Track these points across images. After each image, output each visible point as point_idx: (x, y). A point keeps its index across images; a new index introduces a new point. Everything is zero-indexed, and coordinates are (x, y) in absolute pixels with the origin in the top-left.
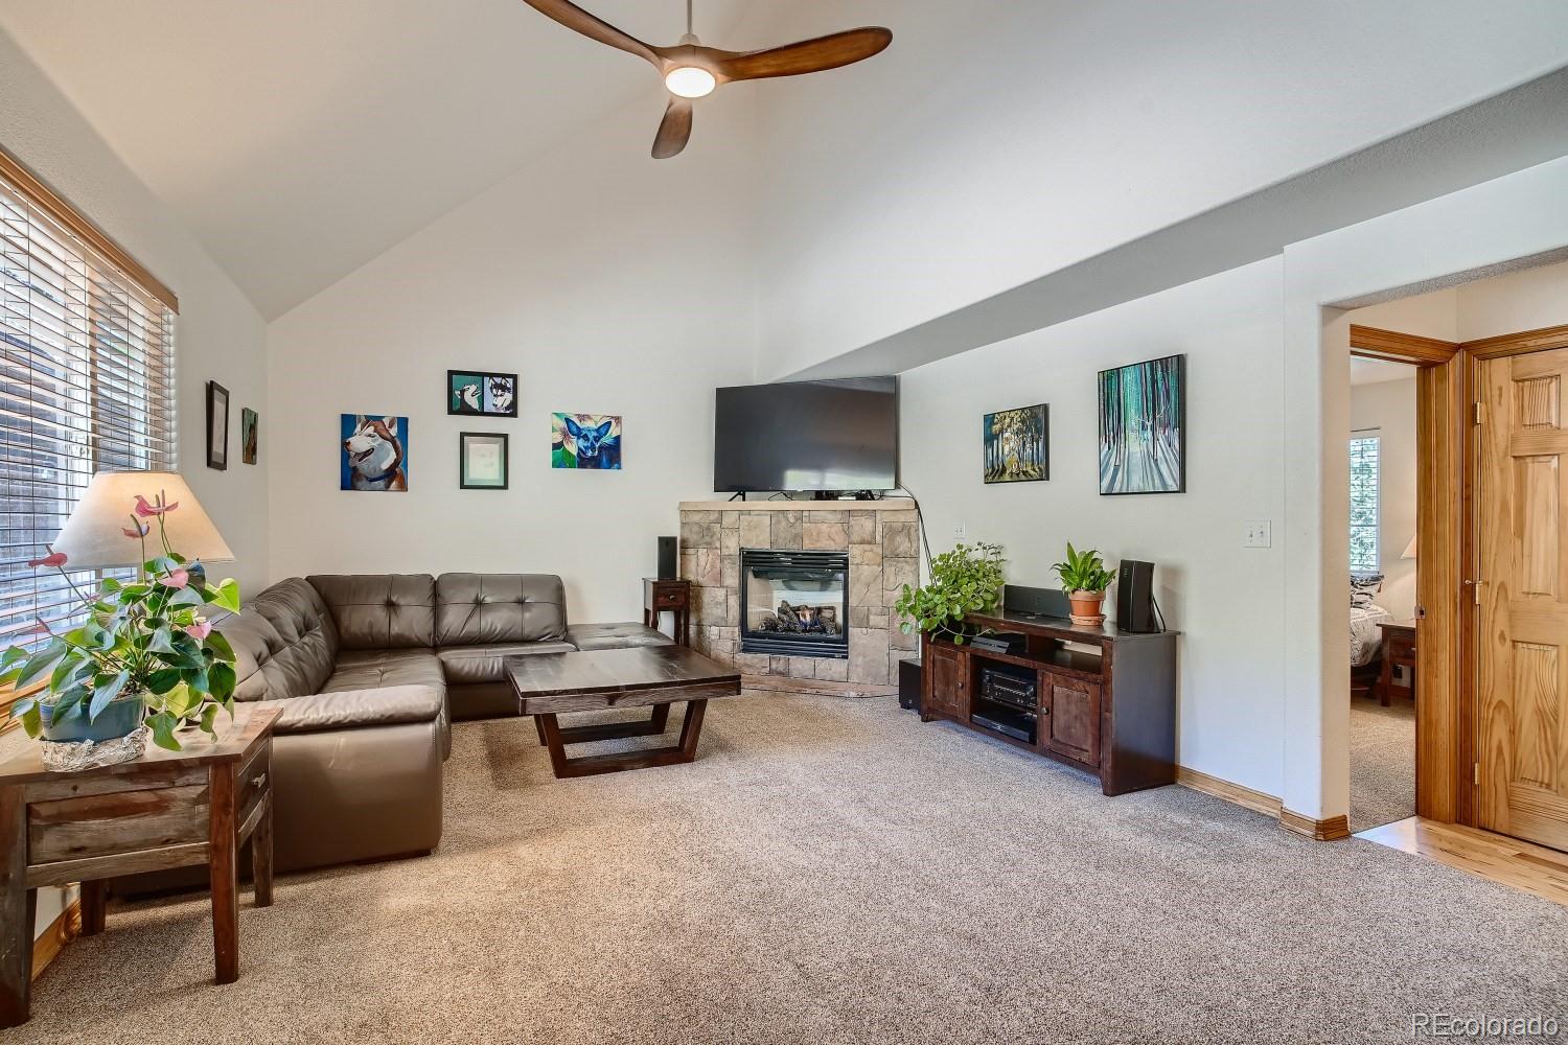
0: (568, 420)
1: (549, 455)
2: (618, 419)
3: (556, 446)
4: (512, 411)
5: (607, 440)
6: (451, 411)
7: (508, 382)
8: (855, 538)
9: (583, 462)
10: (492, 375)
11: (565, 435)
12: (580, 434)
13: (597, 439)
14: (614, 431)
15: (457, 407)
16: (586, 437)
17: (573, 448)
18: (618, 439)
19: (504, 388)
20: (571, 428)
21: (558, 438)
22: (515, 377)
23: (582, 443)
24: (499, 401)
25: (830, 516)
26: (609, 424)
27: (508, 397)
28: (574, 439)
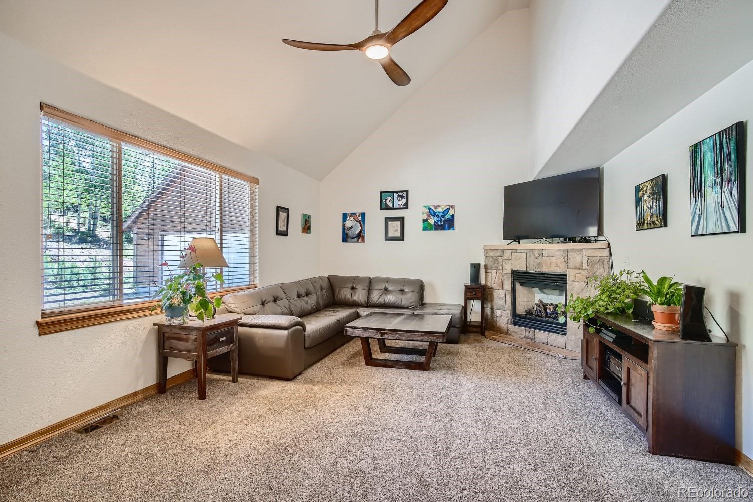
0: (429, 209)
1: (421, 225)
2: (453, 207)
3: (425, 221)
4: (406, 207)
5: (448, 217)
6: (381, 209)
7: (403, 194)
8: (571, 265)
9: (437, 227)
10: (397, 192)
11: (428, 216)
12: (435, 215)
13: (443, 217)
14: (451, 212)
15: (383, 207)
16: (438, 216)
17: (432, 221)
18: (453, 216)
19: (401, 197)
20: (431, 212)
21: (425, 217)
22: (406, 192)
23: (436, 219)
24: (400, 203)
25: (557, 253)
26: (448, 209)
27: (404, 200)
28: (432, 217)
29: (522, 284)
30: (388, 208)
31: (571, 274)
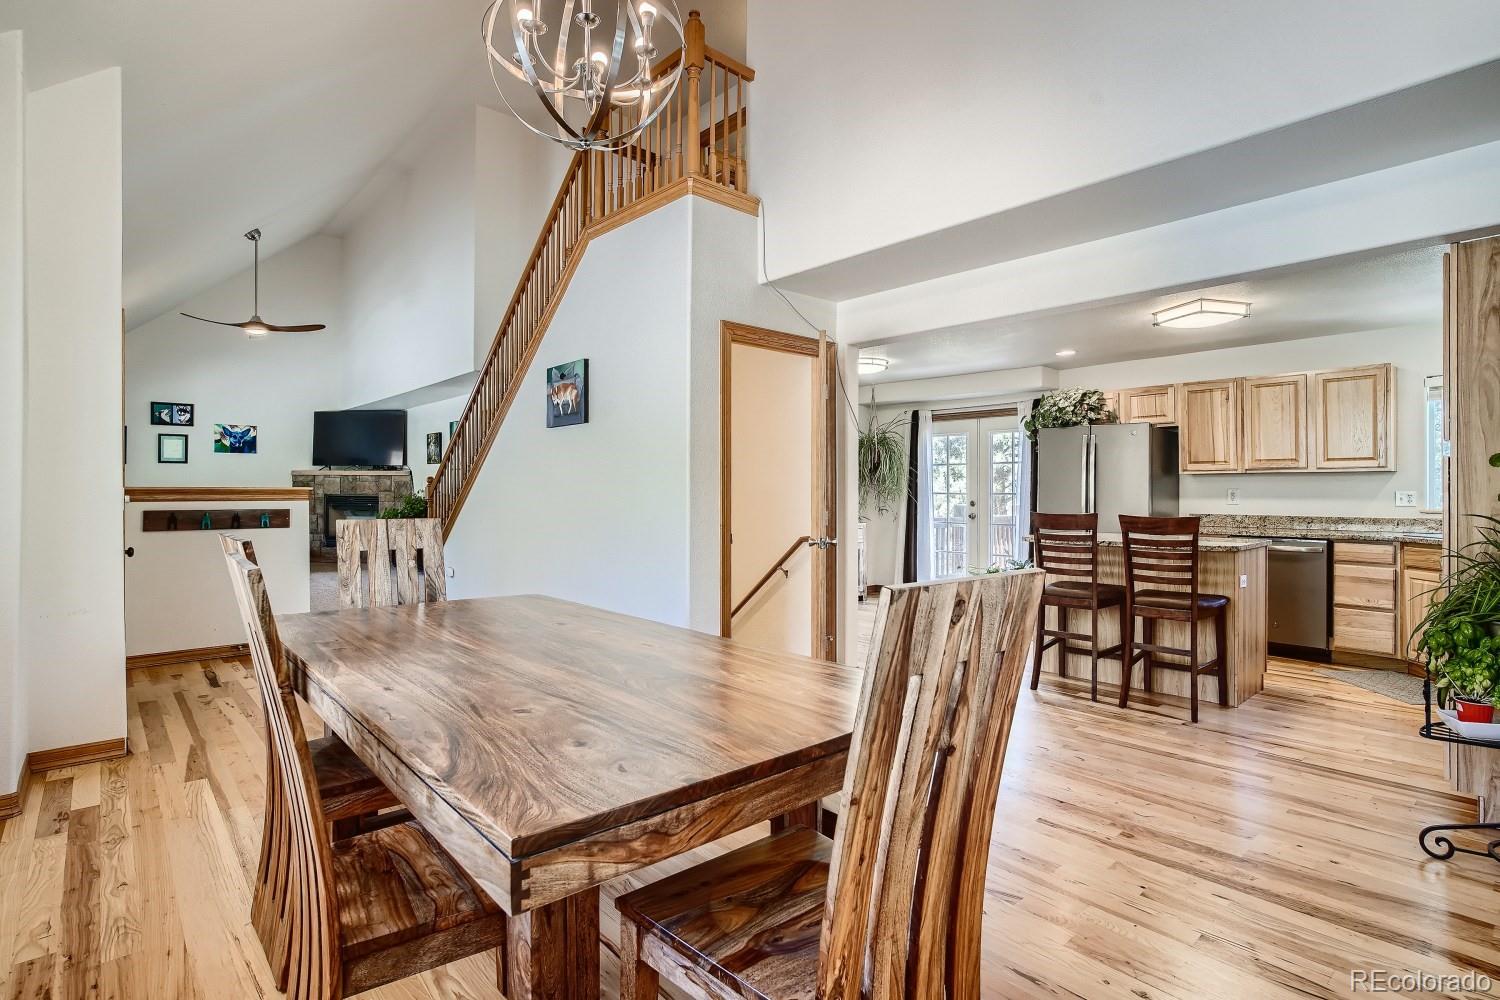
0: (224, 428)
1: (212, 446)
2: (254, 428)
3: (216, 441)
4: (190, 422)
5: (248, 438)
6: (153, 423)
7: (189, 409)
8: (382, 489)
9: (233, 449)
10: (177, 405)
11: (221, 434)
12: (231, 435)
13: (242, 438)
14: (252, 434)
15: (156, 420)
16: (235, 437)
17: (227, 442)
18: (255, 437)
19: (185, 411)
20: (226, 432)
21: (218, 437)
22: (192, 406)
23: (232, 439)
24: (182, 418)
25: (370, 478)
26: (249, 430)
27: (188, 416)
28: (228, 438)
29: (335, 508)
30: (164, 423)
31: (382, 495)
